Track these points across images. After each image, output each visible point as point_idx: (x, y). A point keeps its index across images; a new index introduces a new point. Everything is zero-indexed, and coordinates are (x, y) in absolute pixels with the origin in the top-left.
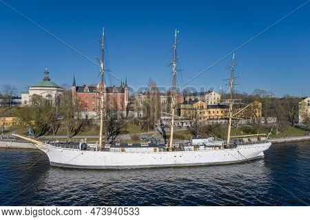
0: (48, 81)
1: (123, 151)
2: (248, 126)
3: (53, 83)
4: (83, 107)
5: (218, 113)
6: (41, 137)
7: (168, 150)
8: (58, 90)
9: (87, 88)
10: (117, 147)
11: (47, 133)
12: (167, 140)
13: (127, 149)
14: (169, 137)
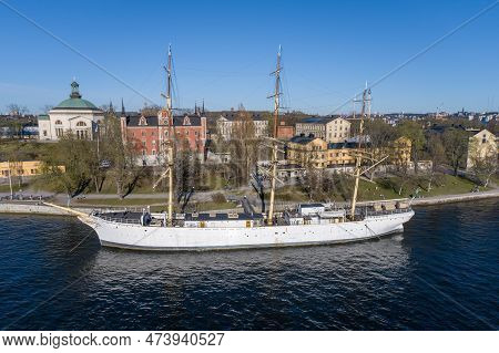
0: (77, 99)
1: (203, 226)
2: (389, 176)
3: (86, 102)
4: (139, 148)
5: (344, 156)
6: (79, 196)
7: (266, 223)
8: (95, 114)
9: (142, 119)
10: (194, 219)
11: (87, 189)
12: (265, 201)
13: (208, 223)
14: (268, 197)
